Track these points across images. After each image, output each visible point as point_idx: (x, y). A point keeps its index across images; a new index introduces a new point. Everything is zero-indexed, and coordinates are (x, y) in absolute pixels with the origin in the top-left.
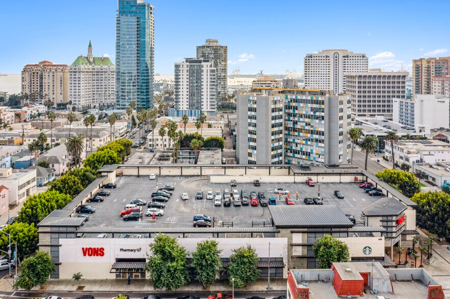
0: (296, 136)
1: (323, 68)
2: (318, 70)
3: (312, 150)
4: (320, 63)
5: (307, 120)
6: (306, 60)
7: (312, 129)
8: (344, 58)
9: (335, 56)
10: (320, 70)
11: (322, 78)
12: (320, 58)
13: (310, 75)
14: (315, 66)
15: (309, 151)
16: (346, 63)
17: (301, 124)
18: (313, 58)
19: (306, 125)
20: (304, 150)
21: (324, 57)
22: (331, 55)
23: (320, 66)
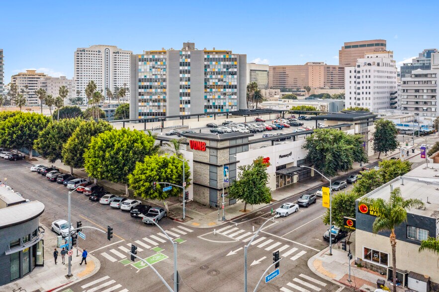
0: (208, 92)
1: (95, 63)
2: (90, 65)
3: (225, 103)
4: (93, 58)
5: (219, 77)
6: (78, 54)
7: (225, 84)
8: (115, 54)
9: (106, 51)
10: (93, 65)
11: (95, 72)
12: (93, 53)
13: (83, 70)
14: (88, 60)
15: (222, 104)
16: (117, 59)
17: (214, 81)
18: (86, 52)
19: (219, 80)
20: (216, 104)
21: (97, 52)
22: (103, 50)
23: (93, 60)
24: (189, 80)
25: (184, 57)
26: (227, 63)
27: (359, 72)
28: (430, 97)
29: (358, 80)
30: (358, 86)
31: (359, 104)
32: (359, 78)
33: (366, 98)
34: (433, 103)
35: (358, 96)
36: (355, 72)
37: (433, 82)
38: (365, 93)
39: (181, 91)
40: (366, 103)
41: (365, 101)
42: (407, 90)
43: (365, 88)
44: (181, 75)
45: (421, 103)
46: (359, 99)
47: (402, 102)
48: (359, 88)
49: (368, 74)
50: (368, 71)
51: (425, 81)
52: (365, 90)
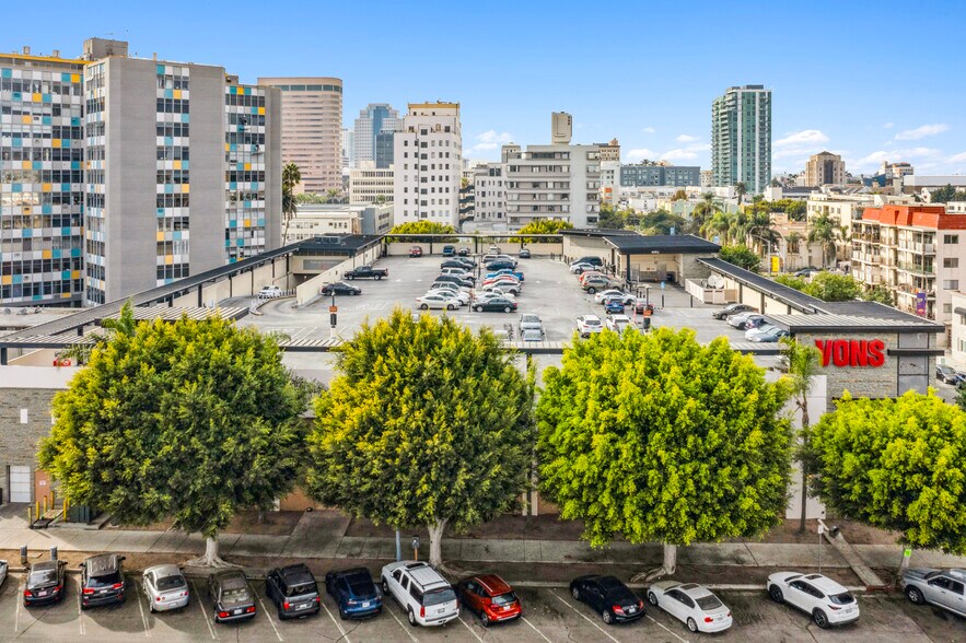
3: (234, 223)
7: (234, 168)
24: (185, 154)
25: (169, 85)
26: (240, 110)
27: (424, 145)
28: (559, 197)
29: (423, 162)
30: (423, 174)
31: (424, 215)
32: (424, 157)
33: (441, 200)
34: (565, 208)
35: (422, 198)
36: (416, 143)
37: (565, 169)
38: (437, 190)
39: (161, 189)
40: (441, 212)
41: (436, 208)
42: (518, 183)
43: (437, 178)
44: (161, 141)
45: (543, 209)
46: (424, 203)
47: (509, 208)
48: (424, 180)
49: (444, 149)
50: (444, 144)
51: (550, 167)
52: (437, 184)
